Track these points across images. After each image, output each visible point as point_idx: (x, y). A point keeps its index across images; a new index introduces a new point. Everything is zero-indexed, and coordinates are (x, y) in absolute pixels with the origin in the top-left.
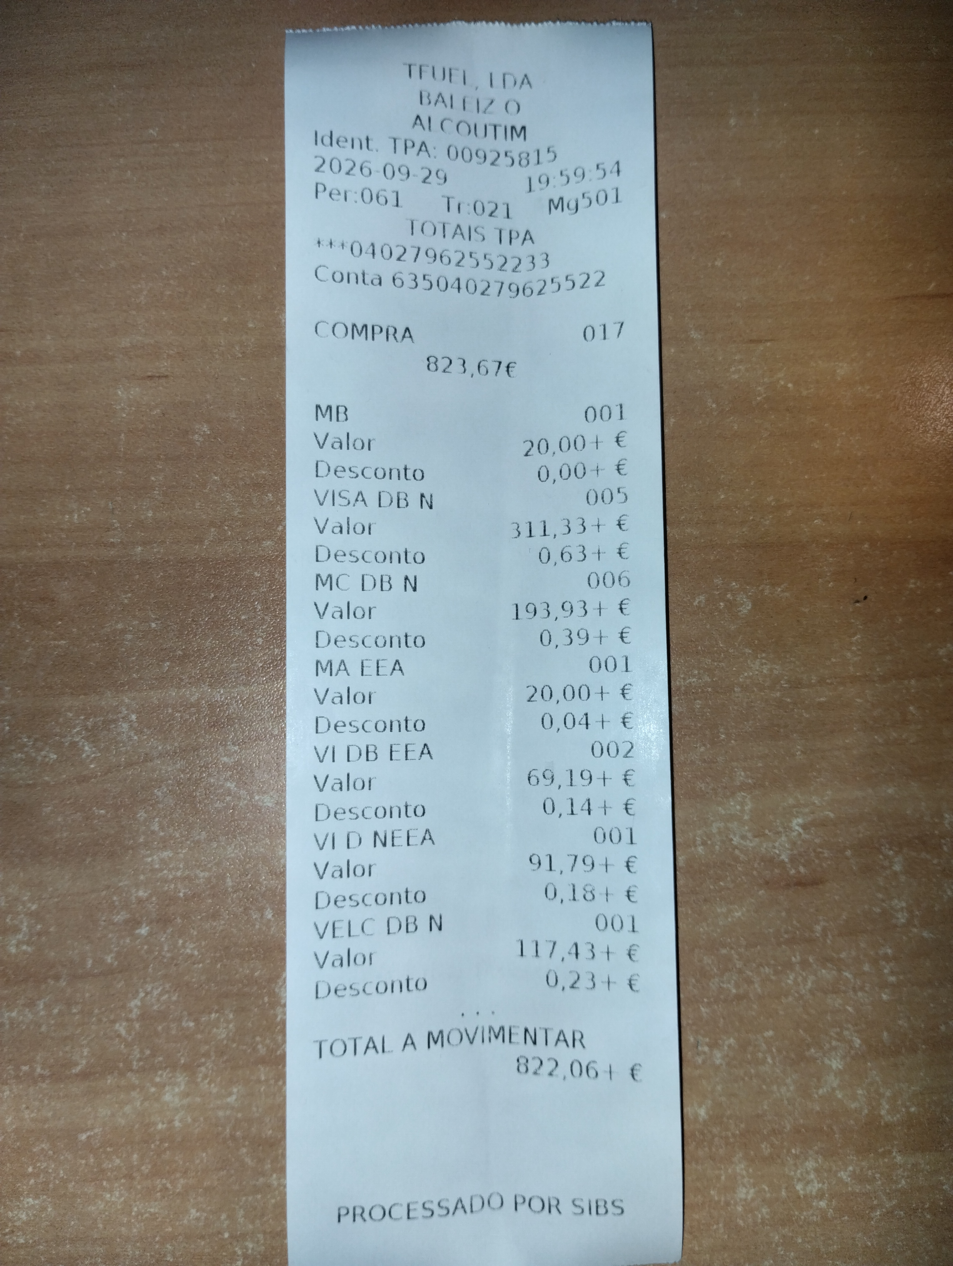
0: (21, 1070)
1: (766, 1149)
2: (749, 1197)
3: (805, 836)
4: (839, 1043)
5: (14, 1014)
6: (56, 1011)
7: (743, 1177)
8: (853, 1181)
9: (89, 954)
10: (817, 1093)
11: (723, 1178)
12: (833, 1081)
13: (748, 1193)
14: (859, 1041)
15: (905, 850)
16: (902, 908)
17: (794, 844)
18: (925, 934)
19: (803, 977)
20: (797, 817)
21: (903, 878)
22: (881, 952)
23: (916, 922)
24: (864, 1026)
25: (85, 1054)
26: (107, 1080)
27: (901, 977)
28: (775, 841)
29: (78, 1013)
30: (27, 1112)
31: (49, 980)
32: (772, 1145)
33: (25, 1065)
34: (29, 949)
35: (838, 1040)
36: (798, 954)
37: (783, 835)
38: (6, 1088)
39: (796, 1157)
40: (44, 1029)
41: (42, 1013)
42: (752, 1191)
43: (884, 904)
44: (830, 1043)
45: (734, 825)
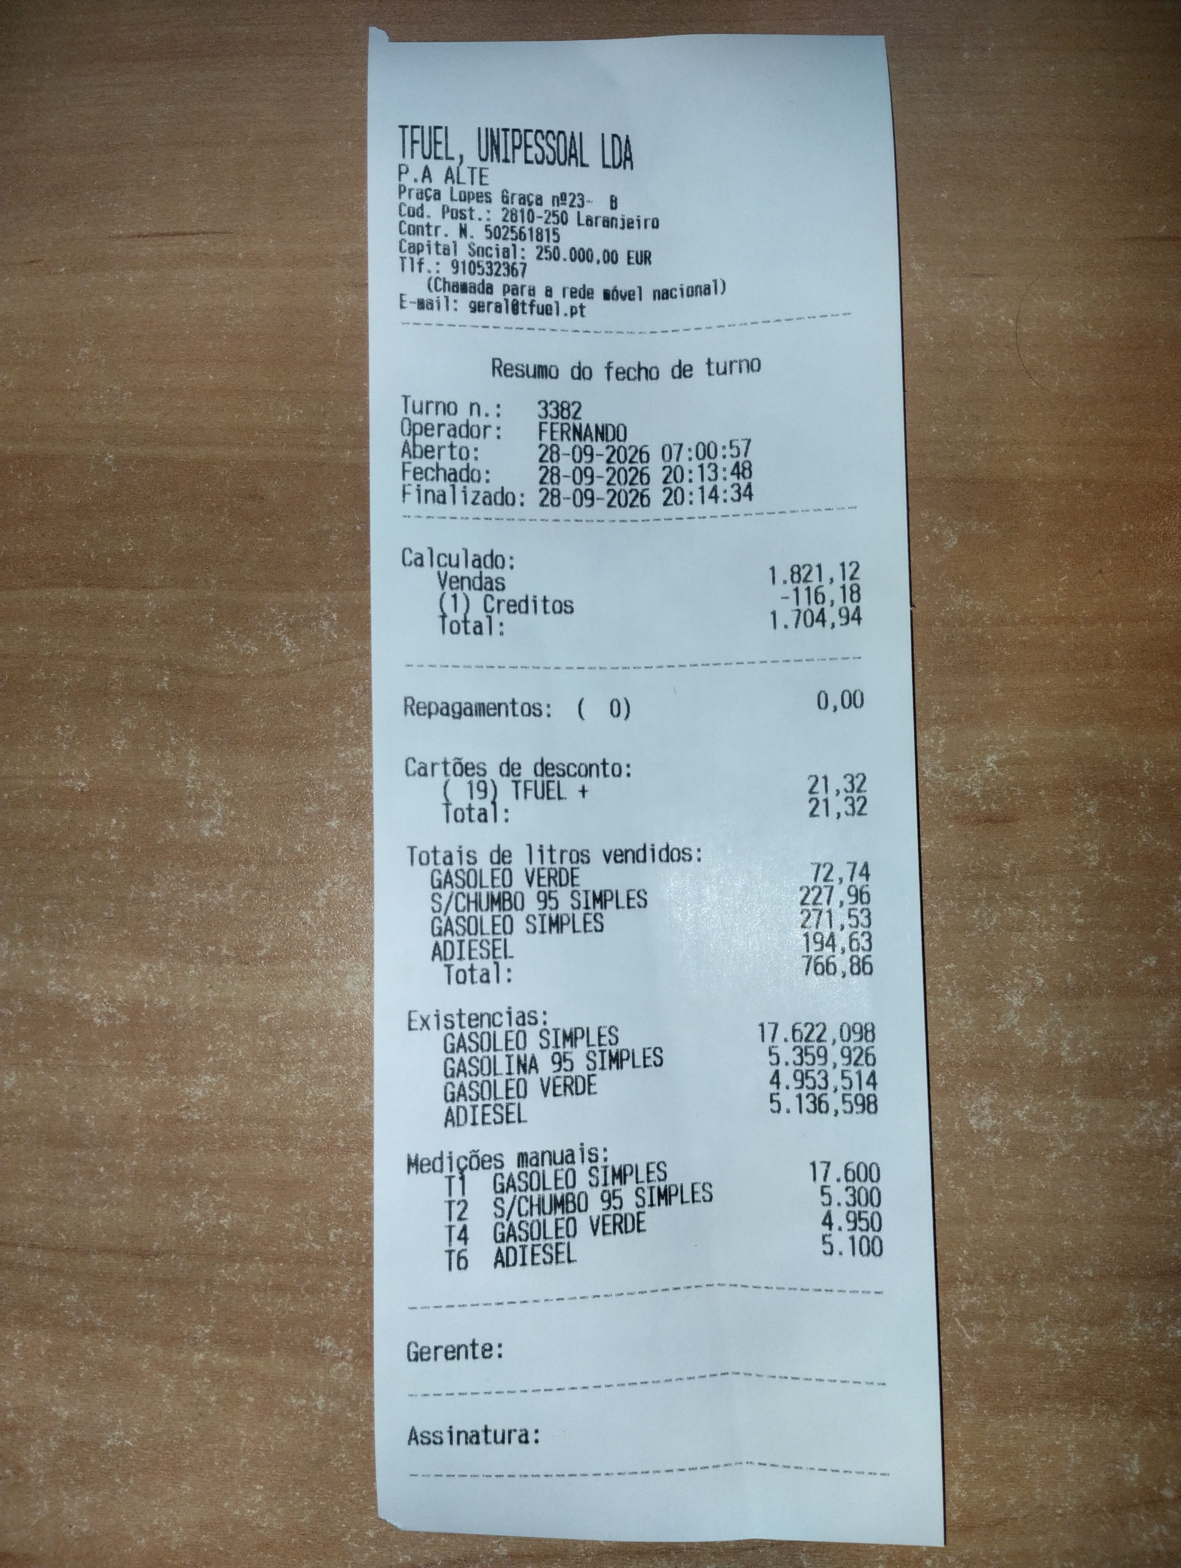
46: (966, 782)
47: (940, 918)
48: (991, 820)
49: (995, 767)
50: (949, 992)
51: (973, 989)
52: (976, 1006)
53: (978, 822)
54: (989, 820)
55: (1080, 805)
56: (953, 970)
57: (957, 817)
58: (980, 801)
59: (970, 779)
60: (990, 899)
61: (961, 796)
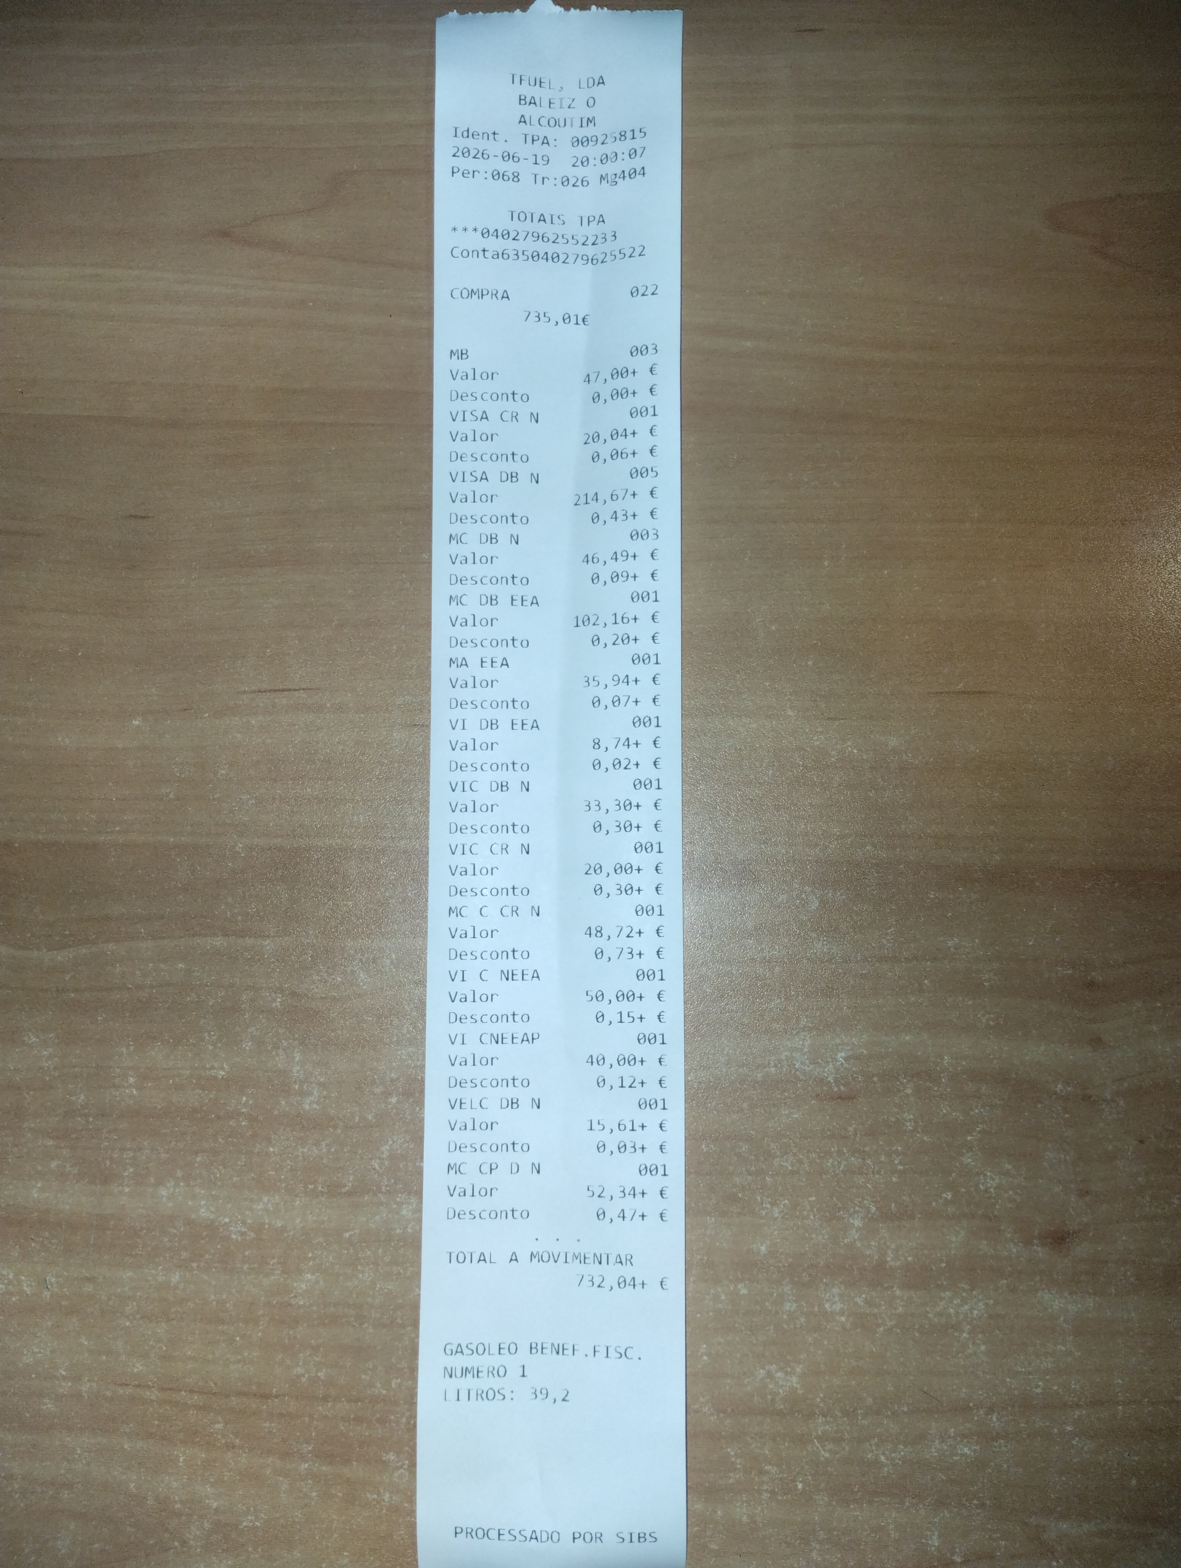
0: (308, 1187)
1: (805, 1278)
2: (792, 1309)
3: (846, 1065)
4: (860, 1209)
5: (306, 1150)
6: (333, 1150)
7: (789, 1295)
8: (865, 1305)
9: (357, 1113)
10: (843, 1242)
11: (775, 1295)
12: (854, 1235)
13: (791, 1307)
14: (874, 1209)
15: (915, 1080)
16: (910, 1120)
17: (838, 1070)
18: (925, 1139)
19: (838, 1162)
20: (841, 1052)
21: (912, 1099)
22: (894, 1148)
23: (919, 1130)
24: (879, 1199)
25: (351, 1179)
26: (365, 1198)
27: (907, 1167)
28: (826, 1067)
29: (348, 1152)
30: (310, 1216)
31: (330, 1129)
32: (810, 1275)
33: (311, 1184)
34: (318, 1107)
35: (860, 1207)
36: (836, 1145)
37: (831, 1064)
38: (298, 1199)
39: (826, 1284)
40: (325, 1161)
41: (324, 1150)
42: (795, 1305)
43: (898, 1116)
44: (854, 1208)
45: (797, 1055)
46: (824, 1072)
47: (806, 1166)
48: (841, 1098)
49: (844, 1062)
50: (811, 1217)
51: (828, 1214)
52: (829, 1226)
53: (832, 1098)
54: (840, 1098)
55: (901, 1088)
56: (814, 1201)
57: (818, 1096)
58: (833, 1085)
59: (826, 1069)
60: (840, 1153)
61: (822, 1081)
